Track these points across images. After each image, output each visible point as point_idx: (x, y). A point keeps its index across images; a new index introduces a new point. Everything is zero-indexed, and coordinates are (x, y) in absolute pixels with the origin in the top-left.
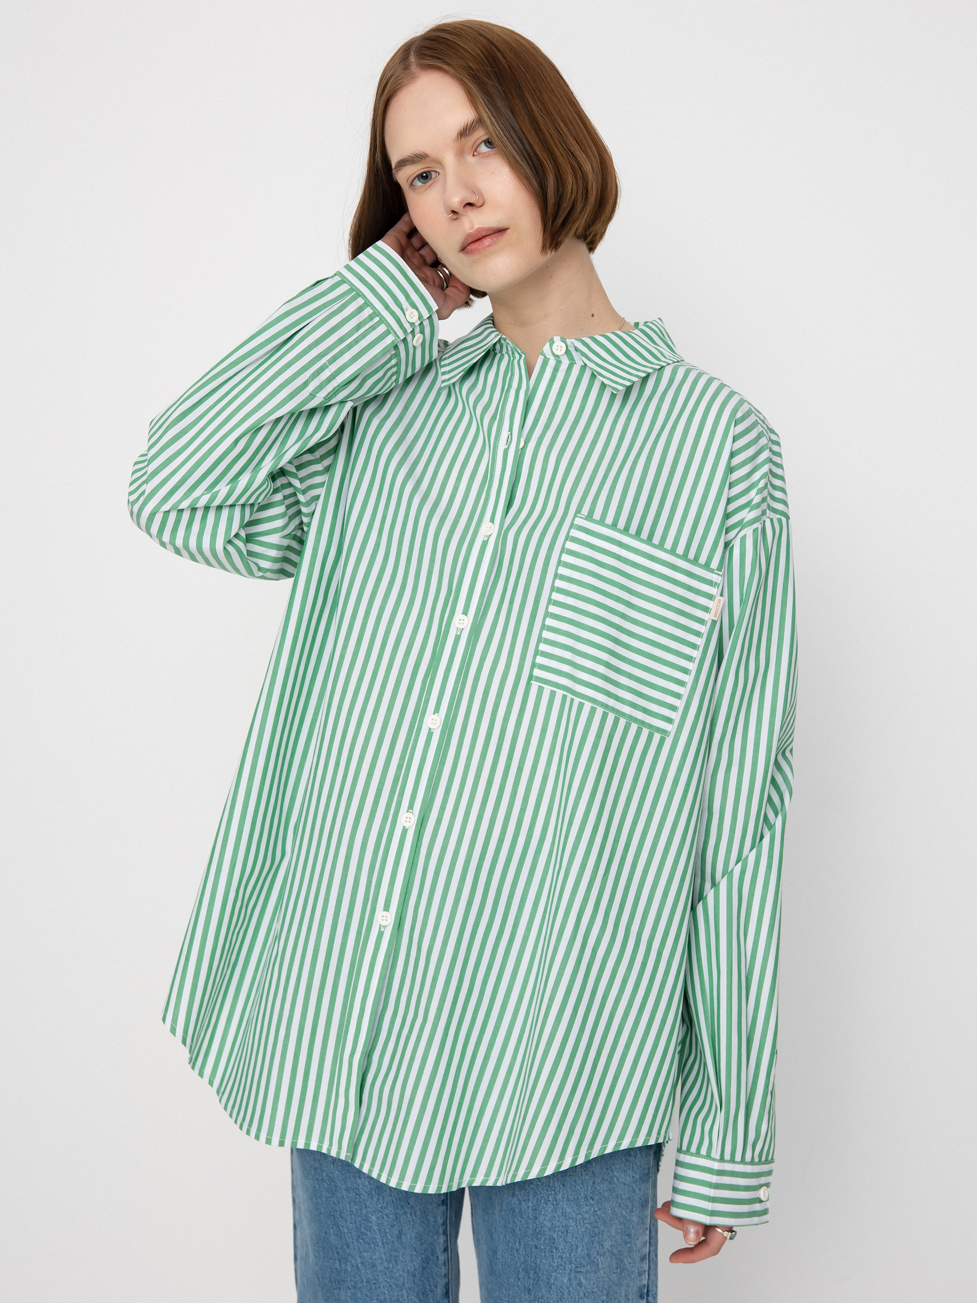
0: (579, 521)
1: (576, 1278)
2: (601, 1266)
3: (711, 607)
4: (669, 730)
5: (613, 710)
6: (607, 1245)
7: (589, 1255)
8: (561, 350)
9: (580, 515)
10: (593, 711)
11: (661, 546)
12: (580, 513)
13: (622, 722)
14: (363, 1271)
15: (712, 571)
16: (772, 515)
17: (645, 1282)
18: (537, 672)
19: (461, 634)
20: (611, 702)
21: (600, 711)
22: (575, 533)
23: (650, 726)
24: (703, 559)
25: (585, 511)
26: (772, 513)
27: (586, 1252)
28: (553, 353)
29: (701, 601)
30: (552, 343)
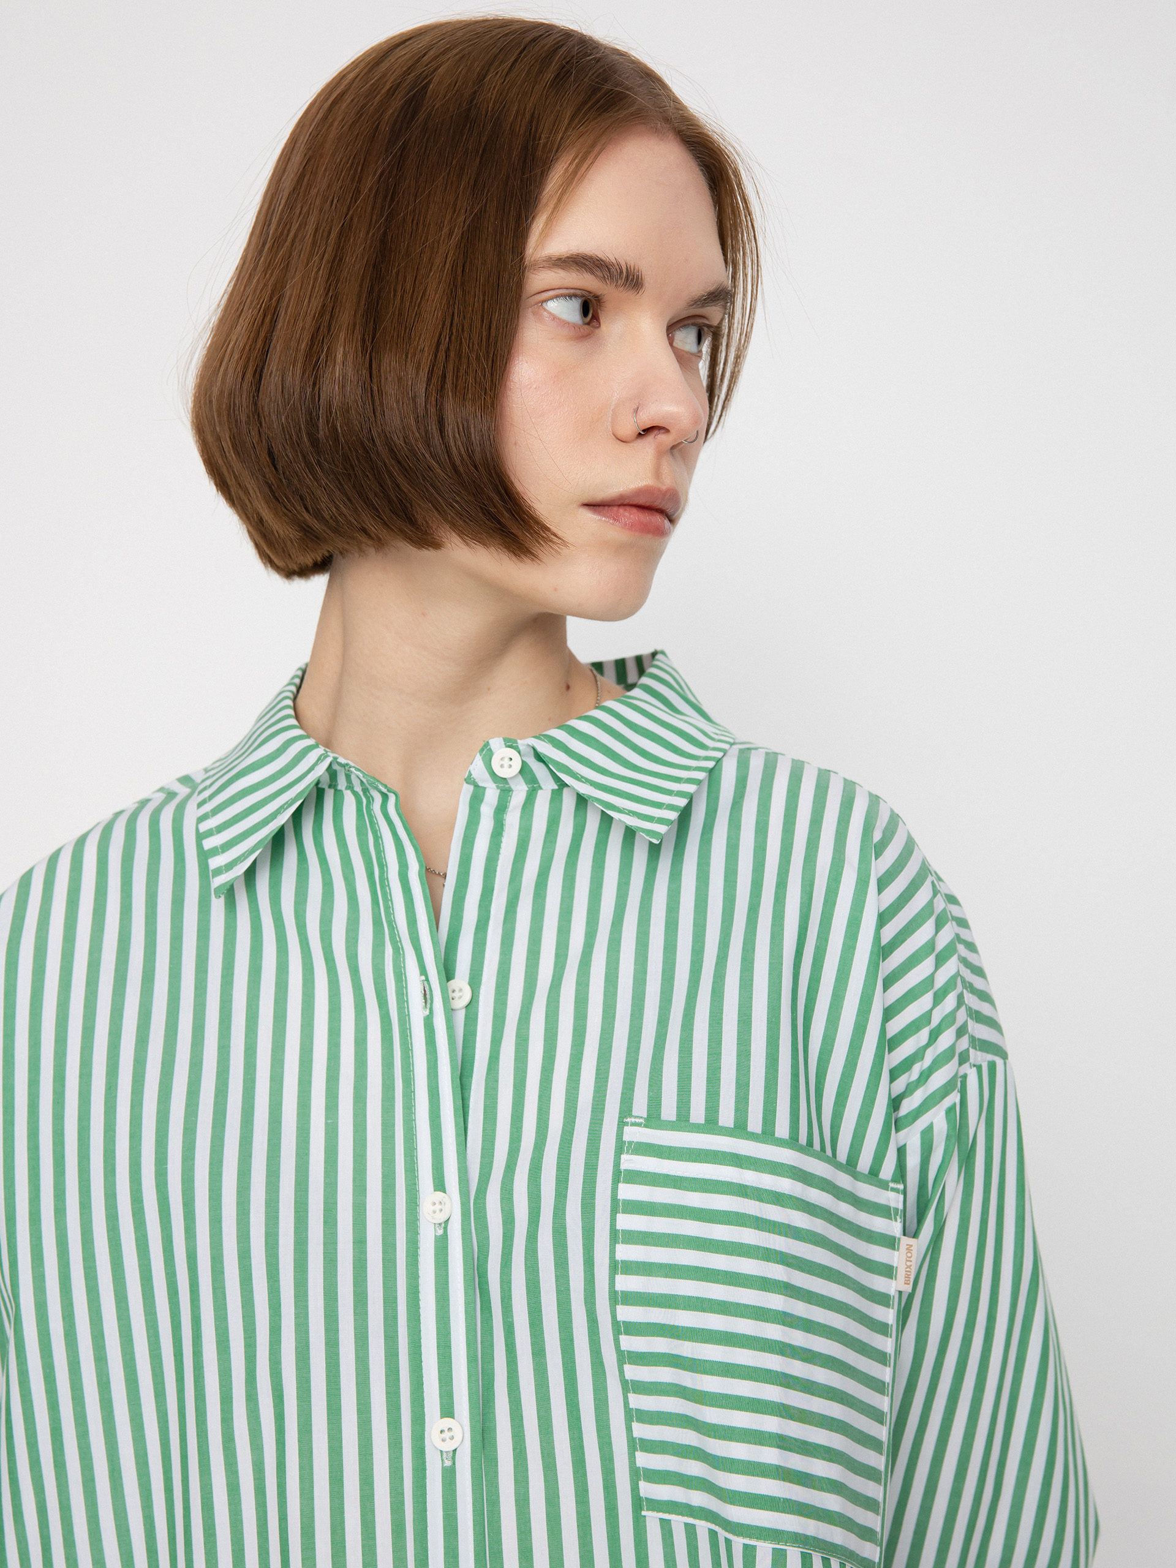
0: (632, 1134)
3: (895, 1265)
8: (510, 766)
9: (633, 1120)
12: (631, 1115)
15: (883, 1185)
16: (980, 1058)
19: (454, 1464)
22: (631, 1162)
24: (865, 1163)
25: (640, 1106)
28: (493, 775)
29: (877, 1253)
30: (487, 754)
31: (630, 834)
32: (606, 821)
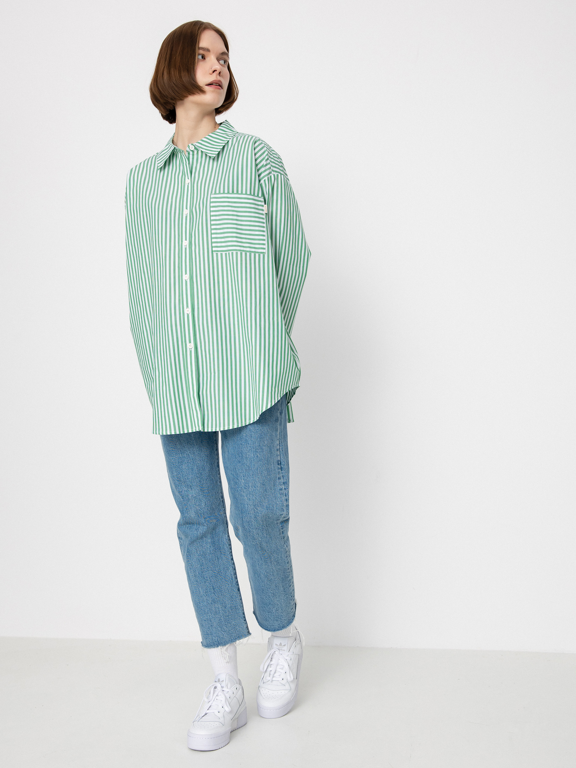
0: (212, 196)
1: (256, 454)
2: (264, 450)
3: (264, 209)
4: (265, 252)
5: (243, 251)
6: (266, 442)
7: (260, 445)
8: (193, 148)
9: (212, 194)
10: (237, 253)
11: (242, 193)
13: (248, 254)
14: (190, 456)
15: (260, 197)
16: (274, 173)
17: (279, 459)
18: (214, 249)
19: (186, 247)
20: (242, 249)
21: (239, 253)
22: (212, 200)
23: (258, 252)
24: (256, 194)
25: (213, 192)
26: (275, 173)
27: (259, 444)
28: (190, 150)
29: (260, 208)
30: (189, 147)
31: (210, 157)
32: (206, 155)
